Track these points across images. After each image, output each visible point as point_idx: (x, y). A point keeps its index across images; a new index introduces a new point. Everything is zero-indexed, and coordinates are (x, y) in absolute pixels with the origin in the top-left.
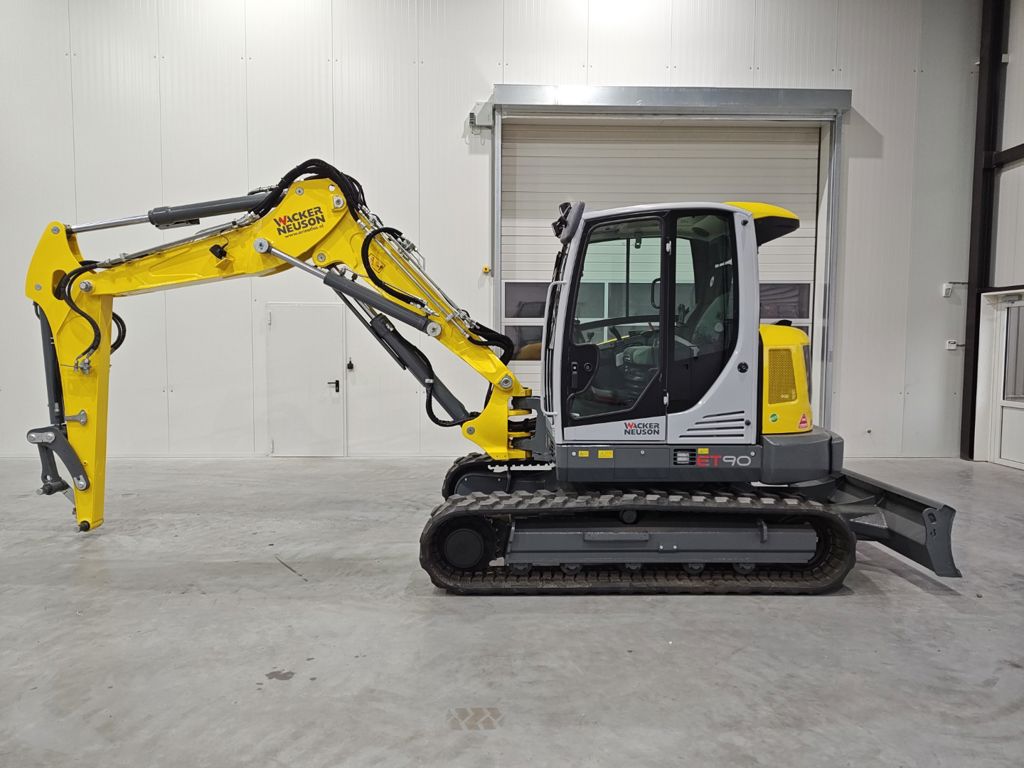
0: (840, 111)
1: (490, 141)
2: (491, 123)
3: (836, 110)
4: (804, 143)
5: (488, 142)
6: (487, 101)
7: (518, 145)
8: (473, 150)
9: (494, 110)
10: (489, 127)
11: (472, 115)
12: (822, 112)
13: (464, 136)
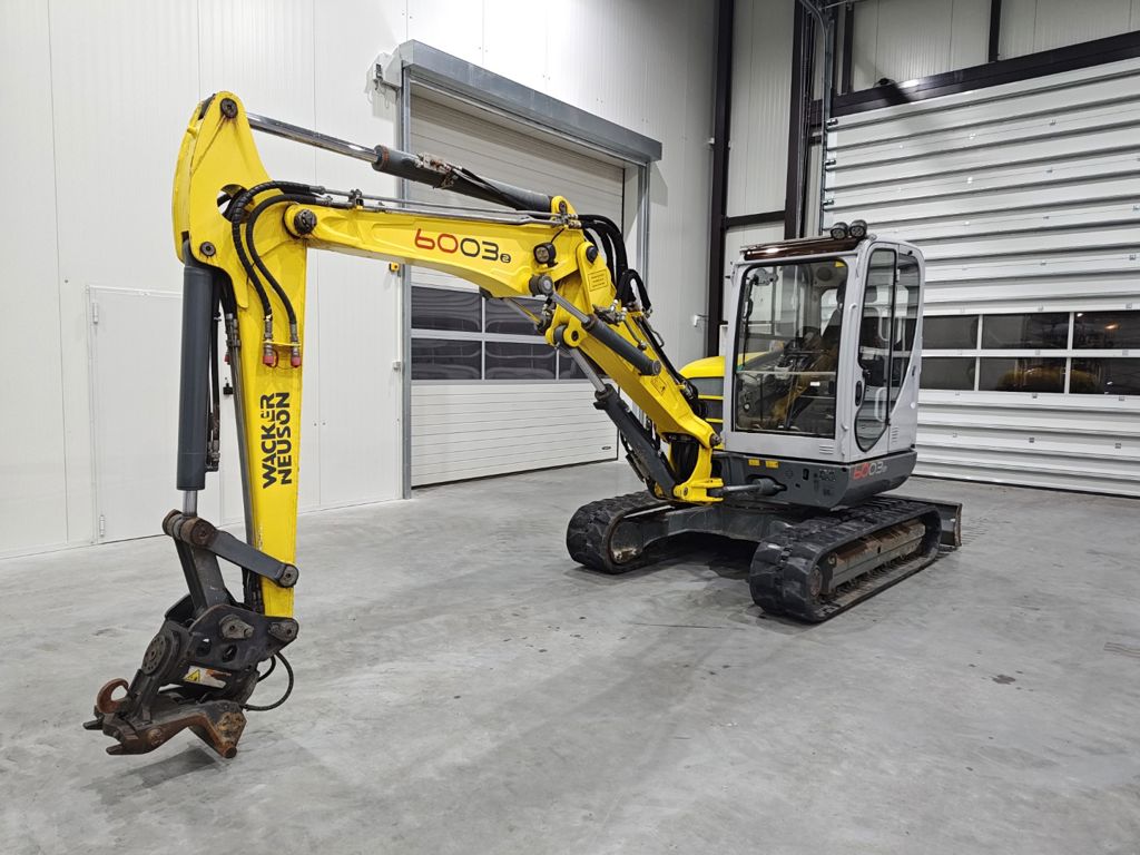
2: (400, 84)
3: (650, 158)
4: (614, 180)
6: (392, 54)
8: (376, 112)
9: (403, 69)
10: (395, 88)
11: (379, 67)
12: (641, 157)
13: (367, 91)
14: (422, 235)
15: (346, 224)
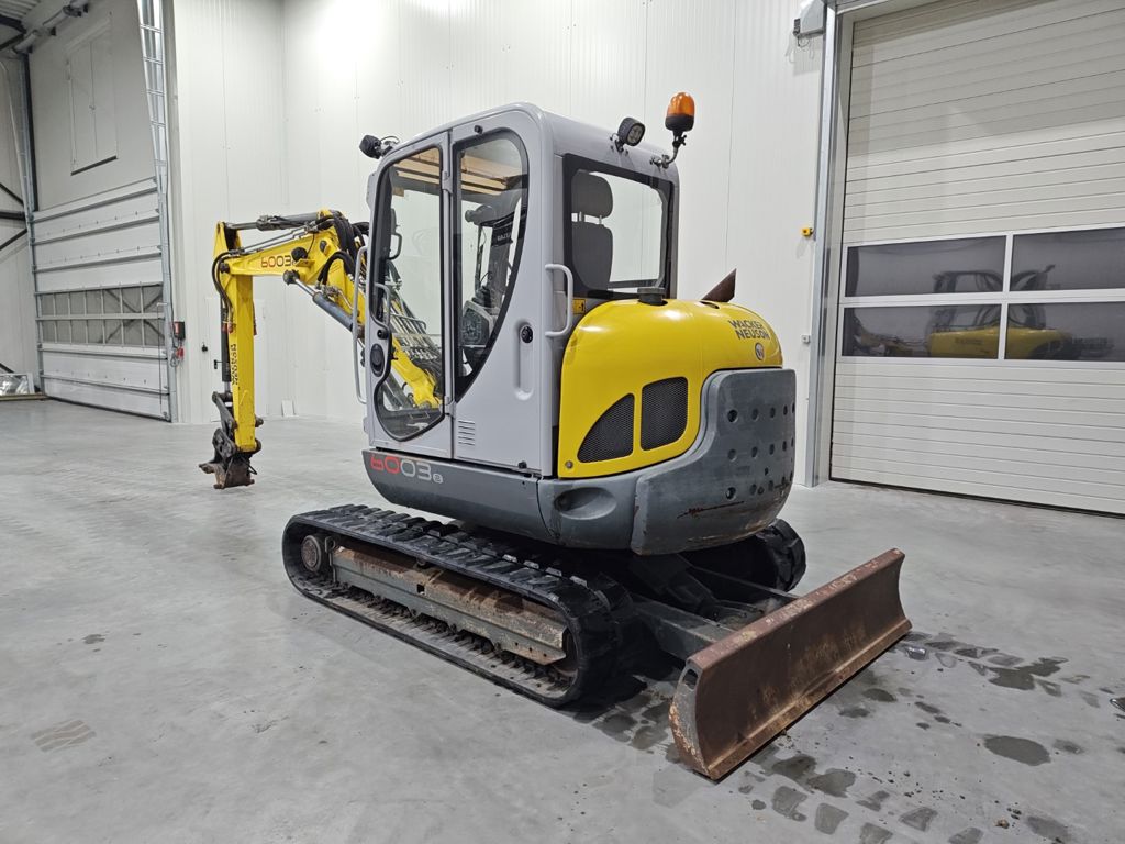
1: (822, 52)
2: (821, 26)
5: (819, 54)
7: (877, 46)
8: (799, 70)
9: (826, 6)
10: (820, 32)
11: (797, 22)
13: (788, 53)
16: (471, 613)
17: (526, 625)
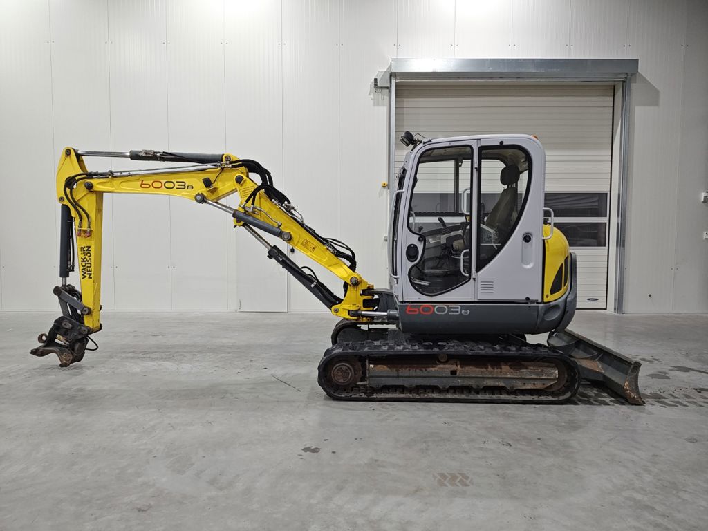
0: (630, 74)
1: (388, 98)
2: (388, 85)
3: (627, 73)
4: (603, 96)
5: (386, 98)
6: (385, 70)
7: (405, 100)
8: (376, 104)
9: (391, 76)
10: (387, 88)
11: (376, 80)
12: (616, 75)
13: (370, 94)
14: (144, 183)
15: (109, 183)
16: (495, 376)
17: (534, 373)
